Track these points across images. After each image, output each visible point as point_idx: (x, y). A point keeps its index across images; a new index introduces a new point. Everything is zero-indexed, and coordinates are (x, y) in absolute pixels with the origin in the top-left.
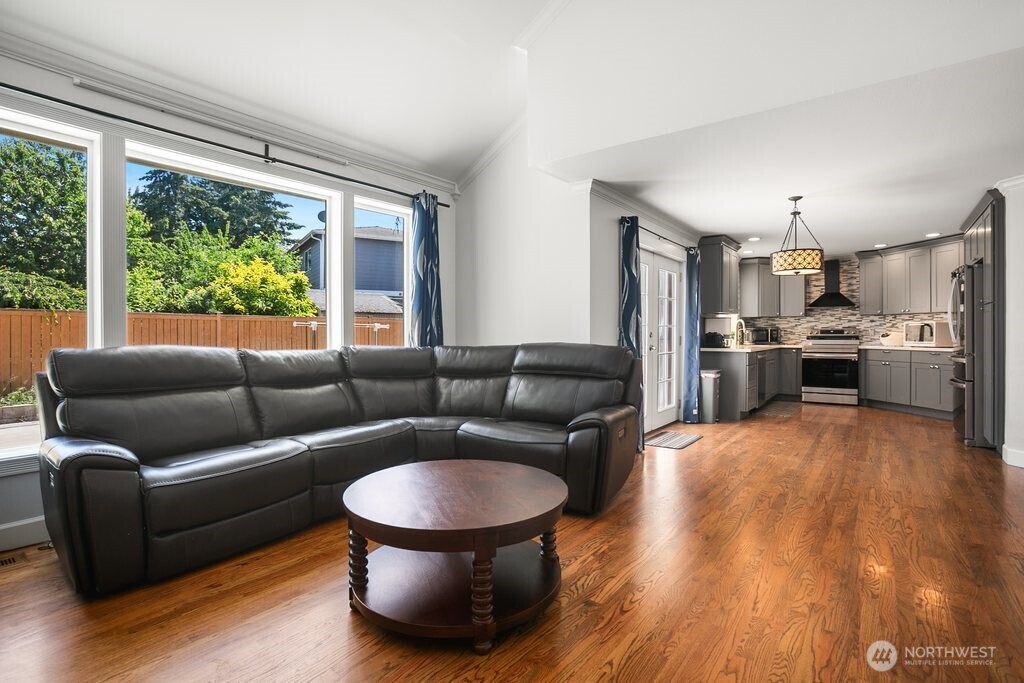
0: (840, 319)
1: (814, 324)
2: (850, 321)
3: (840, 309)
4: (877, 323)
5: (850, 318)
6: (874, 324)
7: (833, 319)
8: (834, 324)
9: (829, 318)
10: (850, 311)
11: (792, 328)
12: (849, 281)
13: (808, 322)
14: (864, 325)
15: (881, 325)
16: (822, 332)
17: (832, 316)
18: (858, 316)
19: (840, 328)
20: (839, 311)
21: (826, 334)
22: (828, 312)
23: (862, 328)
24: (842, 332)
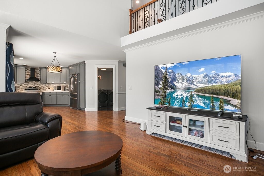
0: (34, 84)
1: (26, 85)
2: (37, 85)
3: (34, 81)
4: (44, 85)
5: (37, 84)
6: (43, 85)
7: (32, 84)
8: (33, 85)
9: (31, 84)
10: (37, 82)
11: (19, 86)
12: (37, 74)
13: (25, 85)
14: (41, 86)
15: (45, 86)
16: (30, 87)
17: (32, 83)
18: (39, 83)
19: (35, 86)
20: (34, 82)
21: (31, 88)
22: (31, 82)
23: (40, 86)
24: (35, 87)
